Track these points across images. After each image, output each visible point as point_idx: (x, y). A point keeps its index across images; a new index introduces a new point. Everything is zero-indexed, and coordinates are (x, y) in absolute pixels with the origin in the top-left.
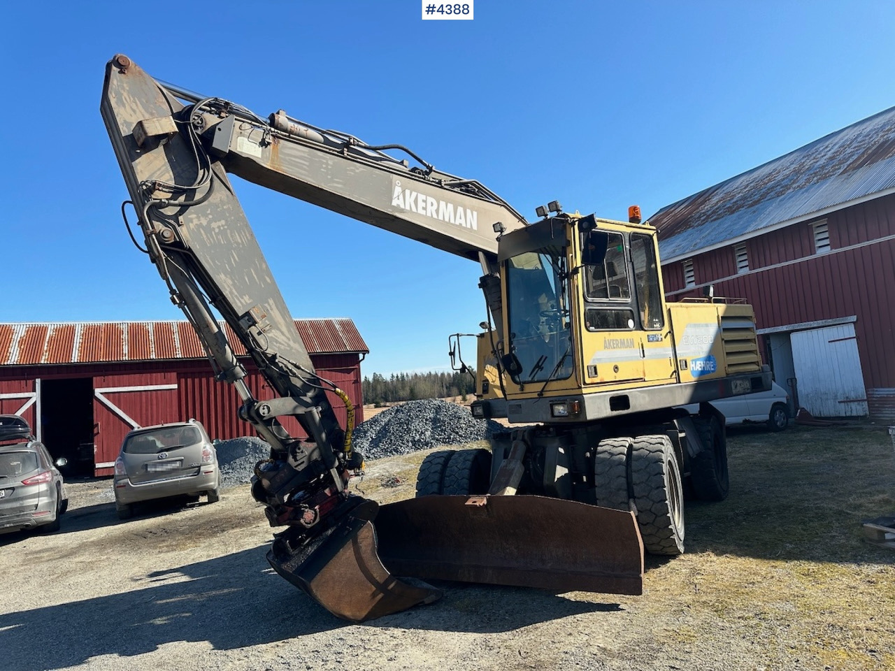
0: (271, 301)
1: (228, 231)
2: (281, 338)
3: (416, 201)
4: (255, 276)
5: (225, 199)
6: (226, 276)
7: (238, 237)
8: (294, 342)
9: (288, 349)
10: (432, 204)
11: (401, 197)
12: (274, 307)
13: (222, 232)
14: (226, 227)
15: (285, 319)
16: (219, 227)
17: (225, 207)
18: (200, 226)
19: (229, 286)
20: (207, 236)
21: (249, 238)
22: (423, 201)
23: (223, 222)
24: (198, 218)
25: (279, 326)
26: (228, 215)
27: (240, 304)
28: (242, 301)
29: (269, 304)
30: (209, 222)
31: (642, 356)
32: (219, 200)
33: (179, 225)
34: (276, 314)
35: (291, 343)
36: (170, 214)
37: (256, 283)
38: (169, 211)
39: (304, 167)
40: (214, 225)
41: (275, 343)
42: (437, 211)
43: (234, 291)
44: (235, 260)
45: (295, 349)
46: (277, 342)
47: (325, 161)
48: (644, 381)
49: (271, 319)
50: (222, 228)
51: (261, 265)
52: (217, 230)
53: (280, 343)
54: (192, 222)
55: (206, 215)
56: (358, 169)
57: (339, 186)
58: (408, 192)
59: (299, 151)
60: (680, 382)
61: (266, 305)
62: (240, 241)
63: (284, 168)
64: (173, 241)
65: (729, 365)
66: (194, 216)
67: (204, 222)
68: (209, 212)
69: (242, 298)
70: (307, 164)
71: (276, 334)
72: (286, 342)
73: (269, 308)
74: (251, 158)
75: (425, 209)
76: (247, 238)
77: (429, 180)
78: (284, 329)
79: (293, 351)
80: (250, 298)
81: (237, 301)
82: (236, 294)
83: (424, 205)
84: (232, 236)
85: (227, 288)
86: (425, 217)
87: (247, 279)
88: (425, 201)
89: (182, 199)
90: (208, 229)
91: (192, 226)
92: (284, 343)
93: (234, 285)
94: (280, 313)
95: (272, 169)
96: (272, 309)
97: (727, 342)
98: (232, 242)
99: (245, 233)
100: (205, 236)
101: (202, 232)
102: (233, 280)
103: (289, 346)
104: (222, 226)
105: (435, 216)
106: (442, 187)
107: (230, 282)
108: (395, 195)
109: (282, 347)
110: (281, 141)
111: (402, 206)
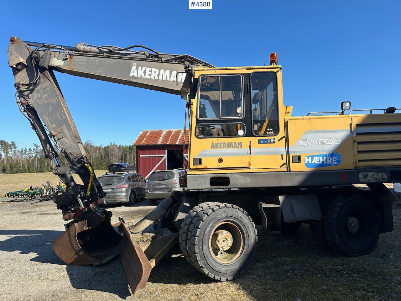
0: (64, 126)
1: (49, 98)
2: (67, 141)
3: (145, 72)
4: (58, 116)
5: (48, 85)
6: (46, 117)
7: (52, 100)
8: (74, 143)
9: (70, 146)
10: (155, 72)
11: (136, 71)
12: (65, 128)
13: (46, 99)
14: (48, 97)
15: (70, 133)
16: (45, 97)
17: (48, 89)
18: (38, 97)
19: (47, 121)
20: (40, 101)
21: (57, 100)
22: (150, 71)
23: (47, 95)
24: (37, 94)
25: (67, 136)
26: (49, 92)
27: (51, 128)
28: (52, 126)
29: (63, 127)
30: (41, 96)
31: (249, 152)
32: (46, 86)
33: (29, 98)
34: (66, 131)
35: (72, 143)
36: (26, 94)
37: (59, 118)
38: (26, 93)
39: (84, 65)
40: (43, 96)
41: (64, 144)
42: (158, 76)
43: (49, 122)
44: (50, 110)
45: (74, 146)
46: (65, 143)
47: (94, 61)
48: (250, 169)
49: (64, 134)
50: (46, 97)
51: (61, 111)
52: (44, 99)
53: (67, 143)
54: (34, 96)
55: (40, 93)
56: (111, 61)
57: (101, 71)
58: (140, 68)
59: (82, 59)
60: (290, 171)
61: (62, 127)
62: (53, 102)
63: (74, 68)
64: (27, 104)
65: (359, 161)
66: (35, 94)
67: (39, 96)
68: (41, 91)
69: (52, 125)
70: (85, 64)
71: (65, 140)
72: (69, 143)
73: (63, 129)
74: (58, 66)
75: (150, 75)
76: (56, 100)
77: (155, 60)
78: (69, 137)
79: (73, 147)
80: (55, 125)
81: (50, 126)
82: (50, 123)
83: (150, 73)
84: (50, 100)
85: (46, 121)
86: (151, 79)
87: (55, 117)
88: (151, 71)
89: (31, 88)
90: (41, 99)
91: (34, 98)
92: (68, 143)
93: (49, 120)
94: (68, 130)
95: (69, 69)
96: (64, 129)
97: (359, 143)
98: (50, 102)
99: (55, 98)
100: (39, 101)
101: (38, 100)
102: (49, 118)
103: (71, 144)
104: (47, 96)
105: (156, 78)
106: (162, 62)
107: (47, 119)
108: (132, 70)
109: (68, 145)
110: (74, 56)
111: (136, 76)
